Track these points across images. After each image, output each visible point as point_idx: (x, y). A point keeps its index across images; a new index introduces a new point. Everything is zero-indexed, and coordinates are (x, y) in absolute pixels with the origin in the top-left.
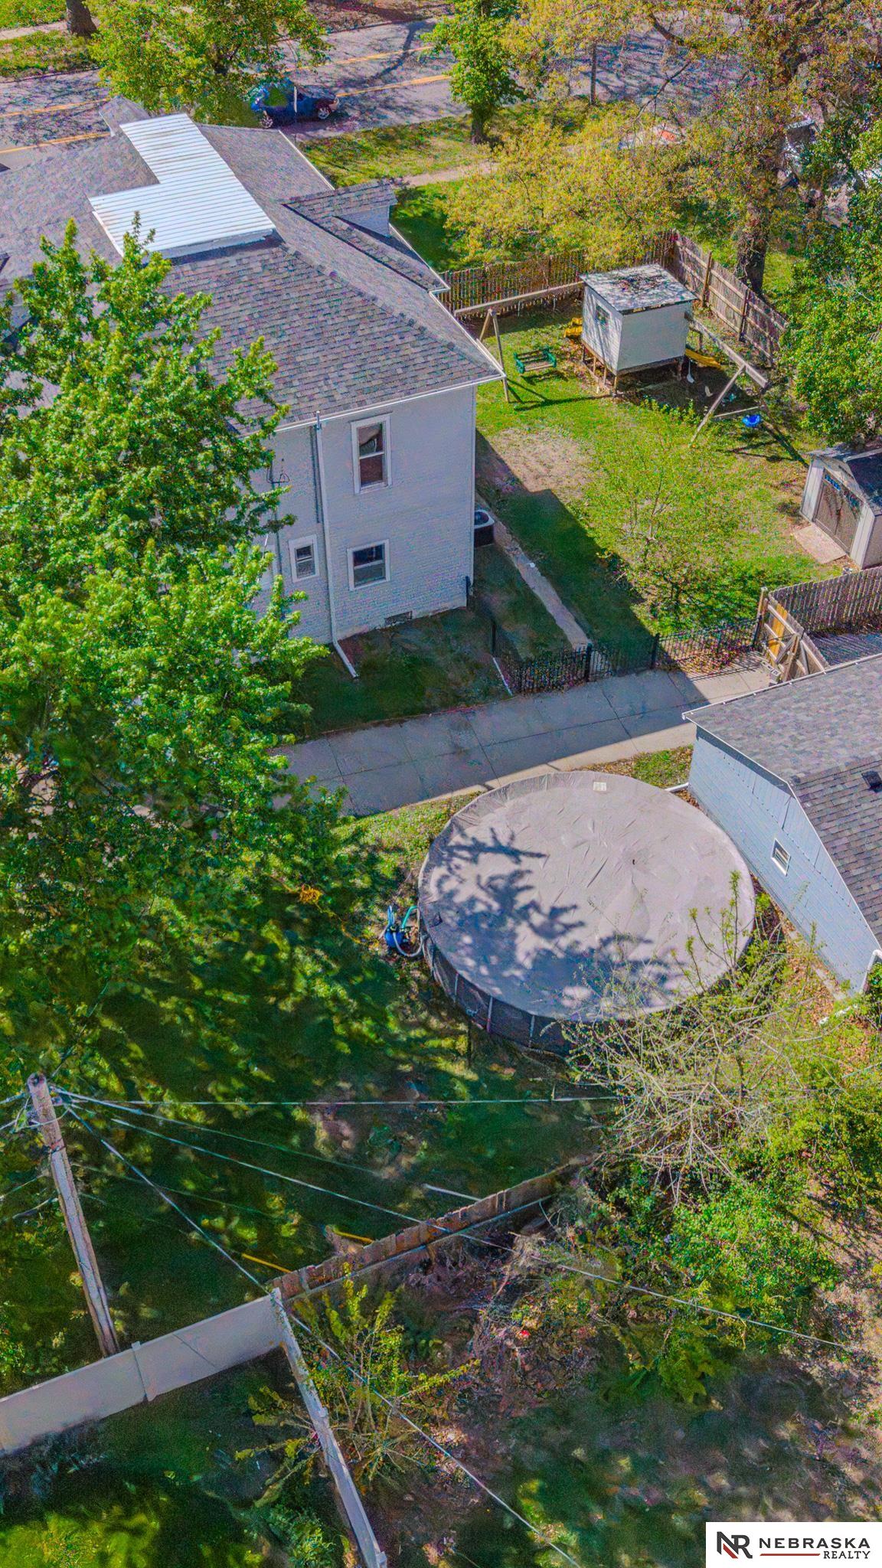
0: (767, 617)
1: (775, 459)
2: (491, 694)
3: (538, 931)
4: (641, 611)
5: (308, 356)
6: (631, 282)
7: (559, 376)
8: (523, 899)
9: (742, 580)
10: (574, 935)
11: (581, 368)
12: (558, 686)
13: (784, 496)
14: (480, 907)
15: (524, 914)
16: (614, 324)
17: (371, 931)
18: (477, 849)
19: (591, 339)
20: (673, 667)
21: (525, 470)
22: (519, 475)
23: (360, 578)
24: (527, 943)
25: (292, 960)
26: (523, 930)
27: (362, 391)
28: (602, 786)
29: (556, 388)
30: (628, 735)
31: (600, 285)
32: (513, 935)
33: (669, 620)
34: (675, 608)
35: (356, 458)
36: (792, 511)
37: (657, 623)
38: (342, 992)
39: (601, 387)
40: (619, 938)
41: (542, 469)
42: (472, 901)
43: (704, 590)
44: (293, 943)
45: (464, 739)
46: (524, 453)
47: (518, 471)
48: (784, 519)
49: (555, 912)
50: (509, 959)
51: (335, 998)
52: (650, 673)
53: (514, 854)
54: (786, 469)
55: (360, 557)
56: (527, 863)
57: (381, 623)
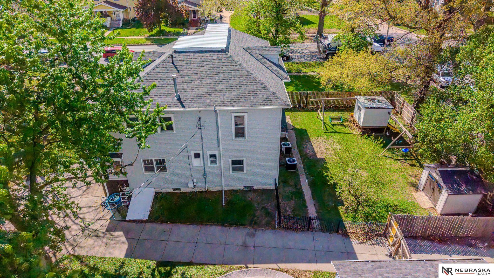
0: (390, 225)
1: (413, 165)
2: (269, 225)
4: (341, 209)
5: (221, 87)
6: (372, 100)
9: (387, 206)
11: (351, 125)
12: (295, 229)
13: (413, 180)
16: (363, 111)
20: (346, 235)
21: (319, 150)
22: (316, 151)
23: (234, 170)
27: (235, 102)
30: (315, 260)
31: (361, 100)
33: (351, 215)
34: (356, 211)
35: (233, 126)
36: (415, 186)
37: (346, 215)
39: (357, 131)
41: (325, 151)
43: (369, 206)
45: (250, 241)
46: (321, 145)
47: (316, 150)
48: (412, 189)
52: (335, 234)
54: (415, 170)
55: (235, 162)
57: (242, 188)
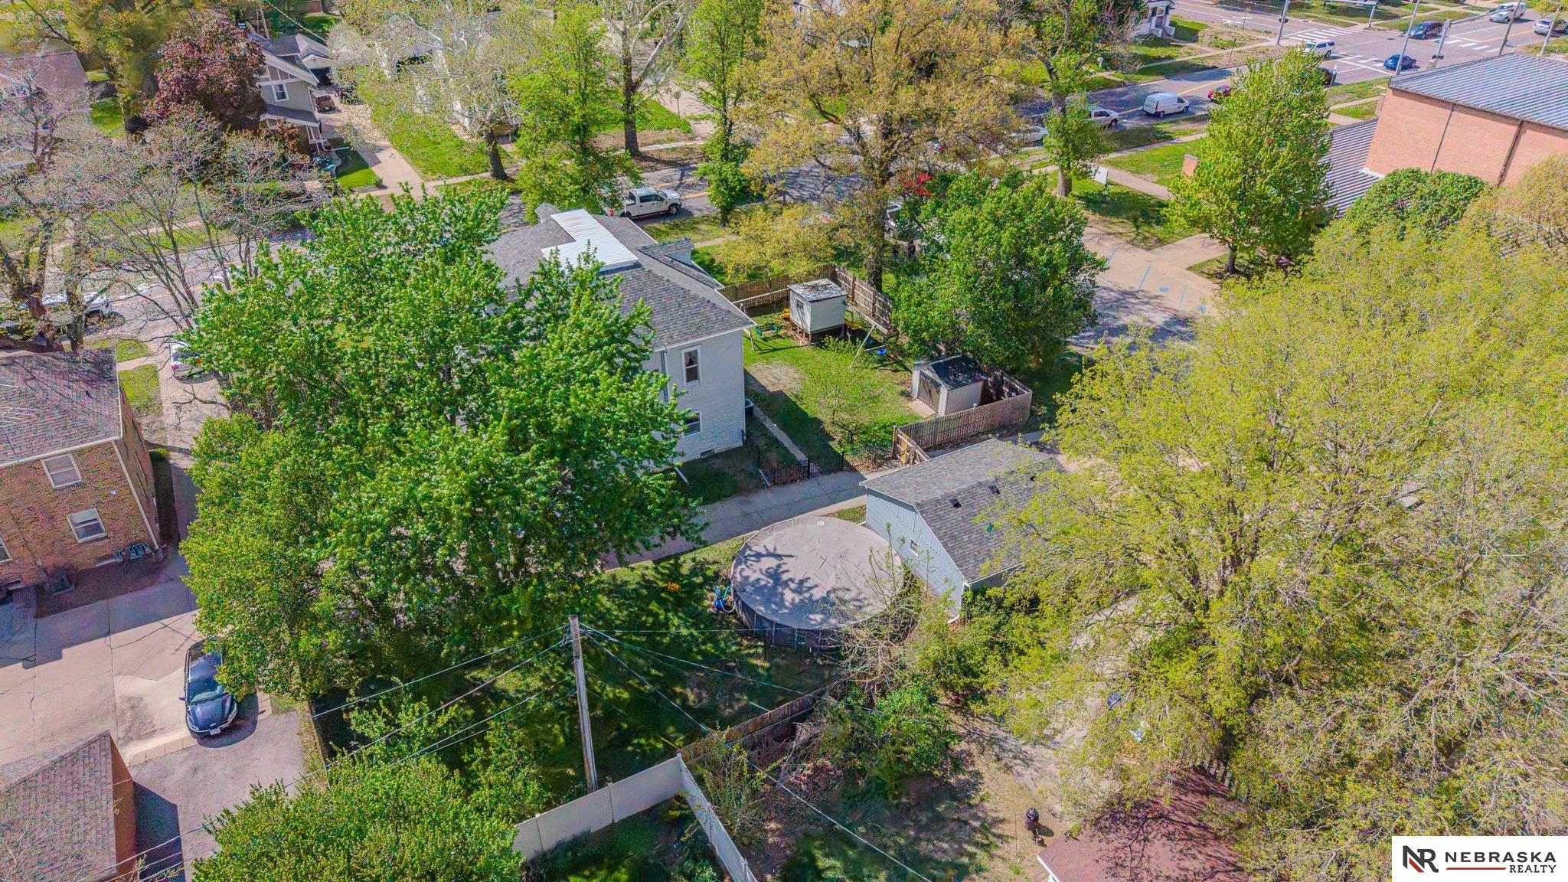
0: (898, 441)
1: (896, 371)
2: (760, 486)
3: (794, 591)
4: (834, 445)
6: (813, 287)
7: (779, 337)
8: (785, 577)
9: (884, 427)
10: (813, 591)
11: (791, 333)
12: (793, 481)
13: (902, 388)
14: (763, 583)
15: (786, 584)
16: (807, 309)
17: (706, 603)
18: (759, 555)
19: (795, 318)
20: (853, 469)
21: (767, 381)
22: (765, 385)
24: (789, 596)
25: (667, 619)
26: (787, 592)
27: (686, 334)
28: (822, 523)
29: (780, 343)
30: (833, 502)
31: (798, 289)
32: (782, 594)
33: (849, 447)
34: (851, 442)
35: (684, 368)
36: (907, 395)
37: (842, 449)
38: (695, 633)
39: (803, 341)
40: (834, 590)
41: (775, 381)
42: (758, 580)
43: (864, 433)
44: (667, 611)
45: (747, 508)
46: (765, 374)
47: (763, 382)
48: (903, 398)
49: (801, 582)
50: (781, 604)
51: (691, 635)
52: (841, 473)
53: (779, 557)
54: (902, 376)
56: (785, 560)
57: (698, 456)
